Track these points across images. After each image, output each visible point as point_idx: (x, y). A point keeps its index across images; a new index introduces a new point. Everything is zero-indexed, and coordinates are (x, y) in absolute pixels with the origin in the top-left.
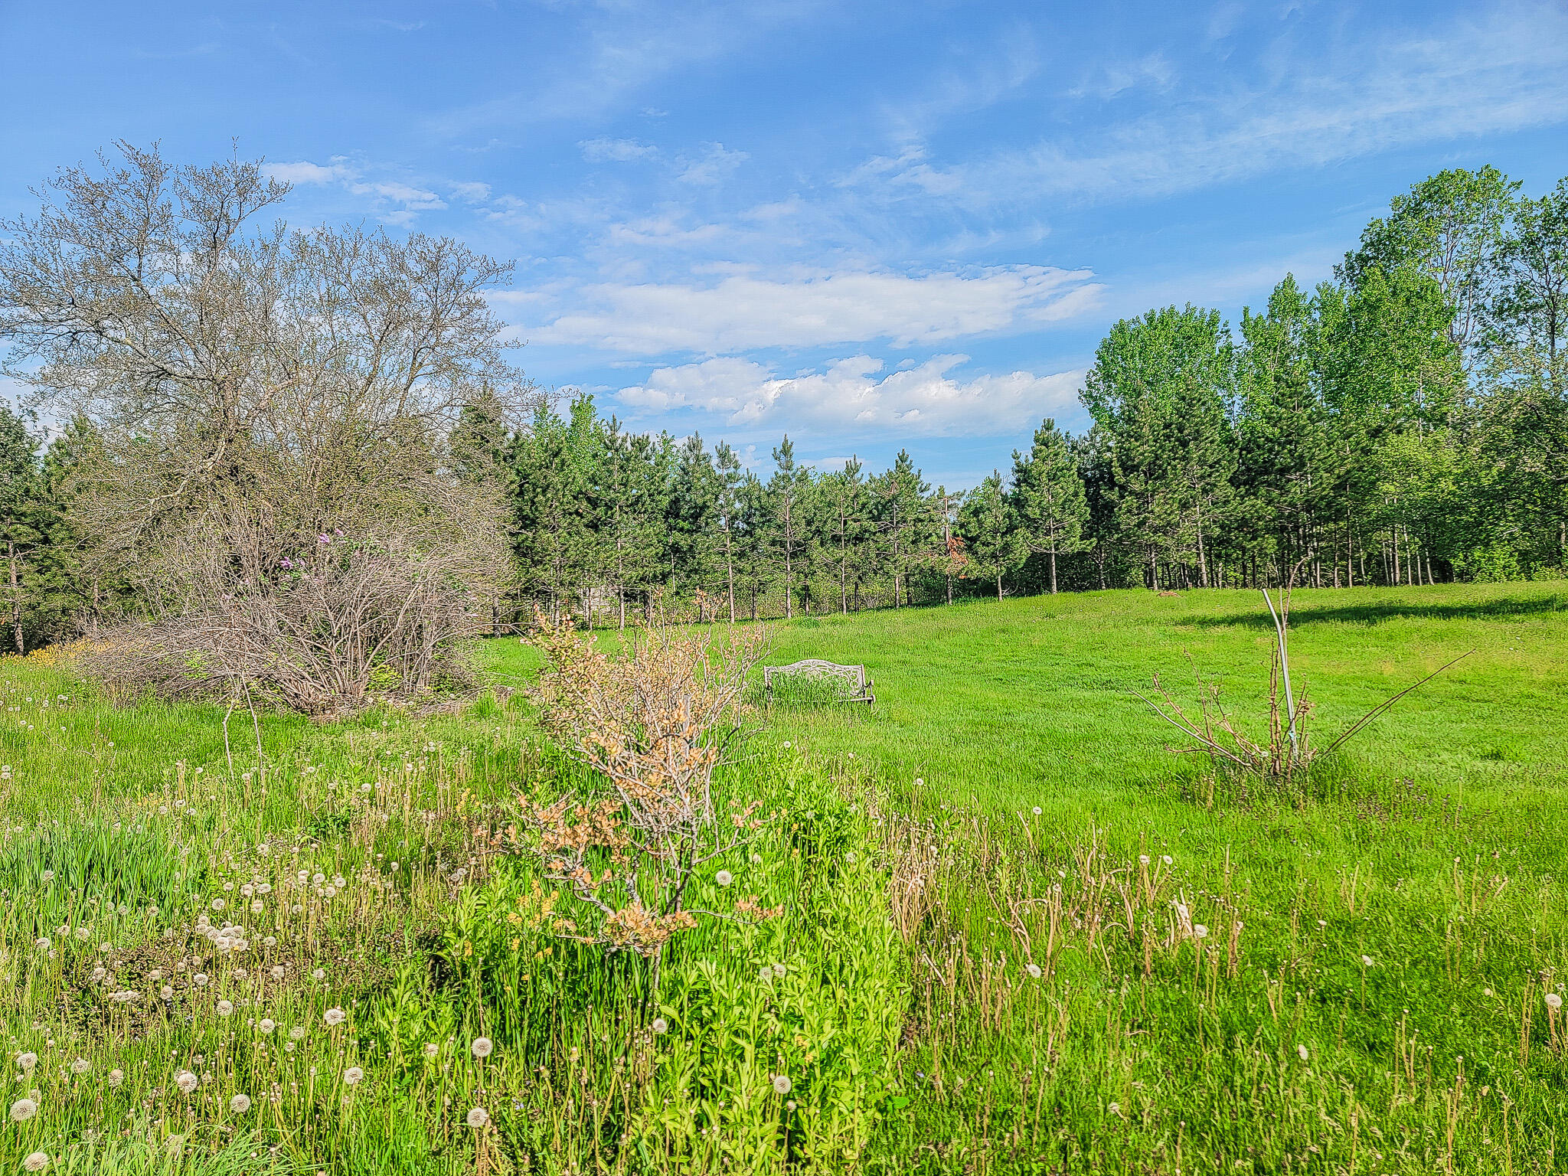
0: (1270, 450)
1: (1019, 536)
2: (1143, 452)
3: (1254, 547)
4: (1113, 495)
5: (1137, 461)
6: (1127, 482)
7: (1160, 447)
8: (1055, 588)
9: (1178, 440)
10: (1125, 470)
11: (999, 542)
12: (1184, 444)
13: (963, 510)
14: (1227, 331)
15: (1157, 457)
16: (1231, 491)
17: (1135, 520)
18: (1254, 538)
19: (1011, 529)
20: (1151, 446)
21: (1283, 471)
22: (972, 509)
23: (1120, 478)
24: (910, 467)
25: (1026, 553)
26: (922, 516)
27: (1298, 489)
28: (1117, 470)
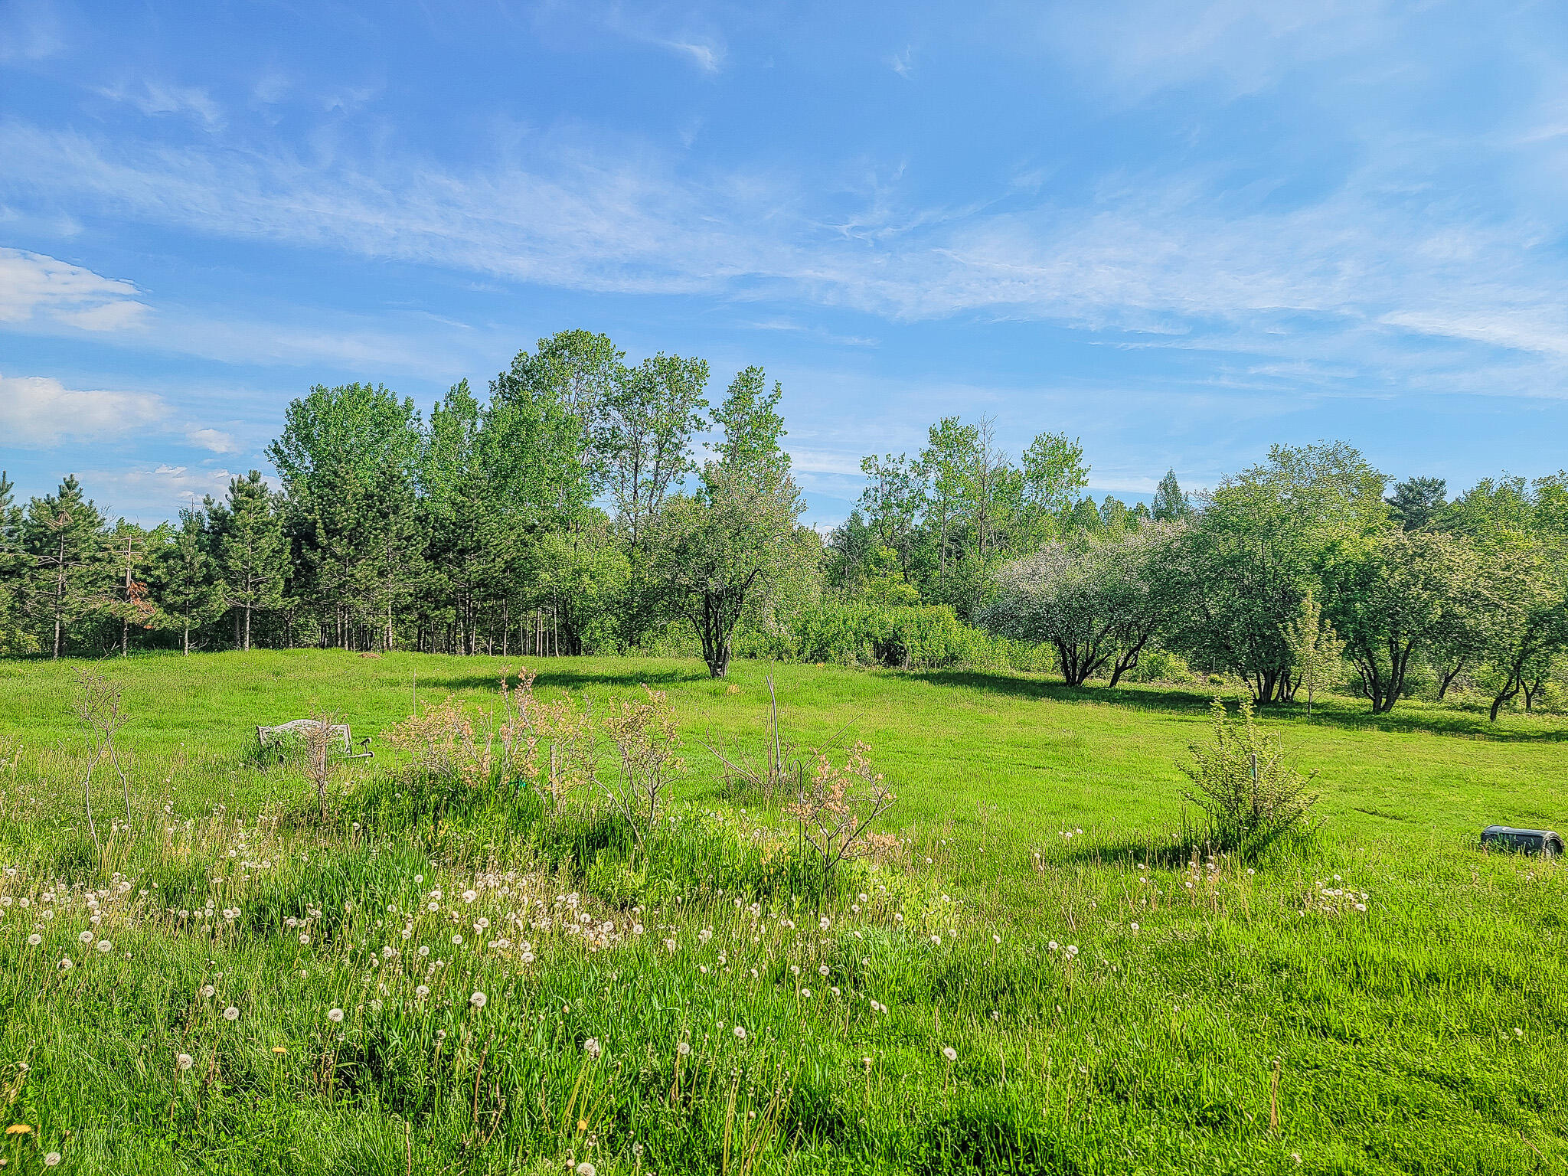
0: (453, 532)
1: (218, 588)
2: (346, 517)
3: (436, 616)
4: (315, 557)
5: (340, 526)
6: (330, 544)
7: (363, 516)
8: (247, 644)
9: (379, 511)
10: (327, 532)
11: (191, 592)
12: (385, 516)
13: (151, 552)
14: (419, 420)
15: (359, 524)
16: (423, 565)
17: (336, 582)
18: (437, 608)
19: (208, 580)
20: (354, 514)
21: (462, 552)
22: (160, 553)
23: (322, 539)
24: (79, 495)
25: (226, 606)
26: (99, 555)
27: (474, 567)
28: (320, 531)
